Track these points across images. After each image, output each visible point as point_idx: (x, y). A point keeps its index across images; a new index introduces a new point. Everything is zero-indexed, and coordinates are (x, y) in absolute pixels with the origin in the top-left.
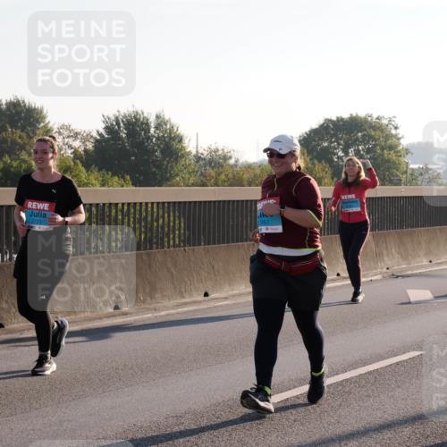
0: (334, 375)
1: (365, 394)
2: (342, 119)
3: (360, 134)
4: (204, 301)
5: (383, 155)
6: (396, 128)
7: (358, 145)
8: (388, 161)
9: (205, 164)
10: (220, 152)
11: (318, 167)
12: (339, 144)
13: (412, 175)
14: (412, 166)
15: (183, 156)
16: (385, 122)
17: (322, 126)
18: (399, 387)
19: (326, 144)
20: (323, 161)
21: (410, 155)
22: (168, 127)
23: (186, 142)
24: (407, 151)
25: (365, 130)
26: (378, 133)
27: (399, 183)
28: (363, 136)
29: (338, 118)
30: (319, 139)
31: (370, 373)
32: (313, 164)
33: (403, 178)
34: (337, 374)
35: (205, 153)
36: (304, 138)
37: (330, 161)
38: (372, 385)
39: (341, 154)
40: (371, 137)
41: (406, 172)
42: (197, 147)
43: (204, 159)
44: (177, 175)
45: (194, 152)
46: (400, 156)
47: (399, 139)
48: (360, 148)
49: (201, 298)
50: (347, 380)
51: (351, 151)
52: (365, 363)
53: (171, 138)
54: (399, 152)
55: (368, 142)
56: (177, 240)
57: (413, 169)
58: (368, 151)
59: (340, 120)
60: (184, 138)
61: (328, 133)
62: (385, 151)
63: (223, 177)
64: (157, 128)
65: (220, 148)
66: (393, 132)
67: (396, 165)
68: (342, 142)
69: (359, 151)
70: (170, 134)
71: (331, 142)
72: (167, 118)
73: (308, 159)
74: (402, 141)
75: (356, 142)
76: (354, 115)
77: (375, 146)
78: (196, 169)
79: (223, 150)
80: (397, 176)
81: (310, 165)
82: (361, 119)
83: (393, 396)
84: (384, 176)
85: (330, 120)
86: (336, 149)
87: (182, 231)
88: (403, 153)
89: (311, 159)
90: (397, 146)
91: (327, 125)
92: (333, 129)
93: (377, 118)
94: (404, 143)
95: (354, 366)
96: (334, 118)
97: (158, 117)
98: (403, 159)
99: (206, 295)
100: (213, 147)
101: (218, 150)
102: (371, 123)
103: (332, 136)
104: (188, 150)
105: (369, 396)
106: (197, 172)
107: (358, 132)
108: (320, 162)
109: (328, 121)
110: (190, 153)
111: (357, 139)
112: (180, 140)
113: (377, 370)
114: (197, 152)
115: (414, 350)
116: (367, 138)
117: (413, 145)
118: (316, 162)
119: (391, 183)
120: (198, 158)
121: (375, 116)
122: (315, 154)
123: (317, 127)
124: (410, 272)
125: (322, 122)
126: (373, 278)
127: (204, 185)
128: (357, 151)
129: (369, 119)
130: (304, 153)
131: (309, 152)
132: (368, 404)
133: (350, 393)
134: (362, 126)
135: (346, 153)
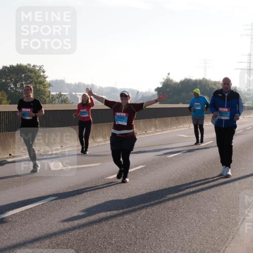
1: (25, 222)
2: (13, 66)
3: (23, 75)
5: (36, 87)
6: (44, 72)
7: (22, 81)
8: (39, 90)
12: (11, 81)
13: (52, 98)
14: (52, 93)
16: (37, 68)
17: (1, 70)
18: (43, 217)
19: (4, 81)
20: (2, 90)
21: (51, 87)
24: (50, 85)
25: (26, 73)
26: (33, 74)
27: (45, 103)
28: (25, 76)
29: (10, 66)
31: (27, 210)
33: (47, 100)
37: (6, 91)
38: (28, 217)
39: (12, 86)
40: (30, 77)
41: (49, 97)
47: (46, 78)
48: (23, 83)
50: (14, 215)
51: (18, 85)
54: (45, 85)
55: (28, 79)
57: (53, 95)
61: (5, 74)
62: (37, 85)
66: (42, 74)
67: (43, 93)
68: (13, 79)
71: (7, 79)
74: (47, 79)
76: (19, 64)
77: (32, 82)
80: (44, 99)
82: (24, 66)
83: (39, 223)
85: (6, 67)
86: (10, 83)
88: (47, 86)
90: (44, 82)
91: (5, 70)
92: (8, 72)
93: (34, 66)
98: (47, 89)
102: (29, 69)
103: (7, 76)
105: (26, 223)
111: (21, 78)
113: (31, 208)
115: (52, 196)
117: (52, 81)
121: (32, 65)
125: (1, 68)
128: (22, 85)
129: (28, 67)
132: (26, 227)
133: (16, 222)
134: (24, 70)
135: (15, 86)
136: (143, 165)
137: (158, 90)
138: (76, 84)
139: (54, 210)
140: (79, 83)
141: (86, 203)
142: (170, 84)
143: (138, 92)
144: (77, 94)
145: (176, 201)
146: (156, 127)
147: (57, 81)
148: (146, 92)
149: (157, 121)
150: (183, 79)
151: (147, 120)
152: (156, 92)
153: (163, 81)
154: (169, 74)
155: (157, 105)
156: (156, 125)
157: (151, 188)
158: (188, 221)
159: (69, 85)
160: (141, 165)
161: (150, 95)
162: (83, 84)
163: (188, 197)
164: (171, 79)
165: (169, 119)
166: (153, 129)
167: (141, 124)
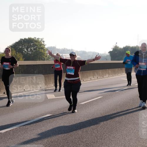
2: (26, 39)
3: (32, 44)
5: (39, 51)
6: (44, 42)
7: (31, 47)
8: (41, 52)
11: (18, 55)
12: (25, 47)
16: (40, 40)
17: (19, 41)
18: (43, 126)
19: (21, 47)
20: (20, 53)
24: (47, 49)
26: (38, 43)
27: (44, 60)
29: (24, 38)
30: (19, 45)
32: (17, 54)
33: (46, 58)
36: (14, 45)
37: (22, 53)
38: (35, 126)
39: (26, 50)
40: (36, 45)
41: (47, 56)
46: (45, 51)
47: (45, 45)
51: (29, 50)
58: (34, 49)
59: (25, 39)
61: (22, 43)
62: (40, 49)
66: (43, 43)
67: (43, 54)
71: (23, 46)
75: (31, 46)
77: (37, 47)
80: (44, 57)
81: (16, 54)
82: (32, 39)
83: (41, 129)
84: (40, 57)
85: (22, 39)
86: (24, 49)
89: (16, 52)
90: (44, 48)
91: (21, 41)
93: (38, 39)
94: (46, 47)
96: (23, 39)
98: (46, 52)
103: (23, 44)
105: (34, 129)
108: (19, 53)
109: (21, 40)
111: (31, 45)
115: (49, 114)
116: (34, 45)
117: (49, 47)
118: (18, 53)
119: (42, 60)
121: (37, 38)
122: (17, 50)
123: (18, 41)
124: (47, 89)
125: (19, 40)
128: (31, 50)
129: (35, 39)
130: (13, 50)
131: (15, 50)
132: (33, 132)
133: (27, 129)
134: (33, 41)
135: (27, 50)
136: (101, 96)
137: (110, 52)
138: (62, 49)
139: (49, 122)
140: (64, 48)
141: (68, 118)
142: (117, 49)
143: (98, 54)
144: (63, 54)
145: (121, 117)
146: (109, 74)
147: (51, 47)
148: (103, 54)
149: (110, 71)
150: (125, 46)
151: (104, 70)
152: (109, 54)
153: (113, 47)
154: (116, 43)
155: (110, 61)
156: (109, 73)
157: (106, 110)
158: (128, 129)
159: (58, 50)
160: (100, 96)
161: (106, 56)
162: (67, 49)
163: (128, 115)
164: (118, 46)
165: (117, 69)
166: (107, 75)
167: (100, 72)
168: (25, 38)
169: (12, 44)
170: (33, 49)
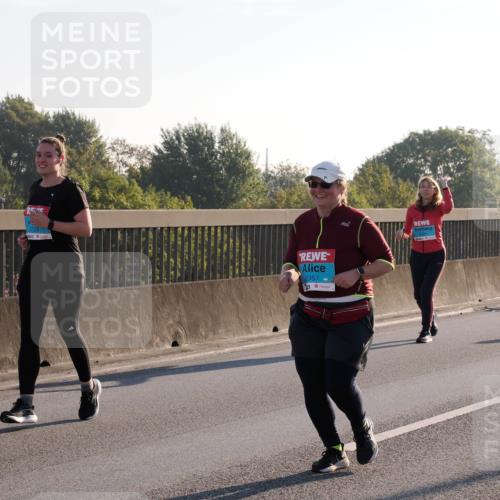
0: (418, 420)
1: (454, 441)
2: (430, 133)
3: (450, 149)
4: (273, 336)
7: (447, 162)
9: (275, 185)
10: (293, 170)
11: (403, 187)
12: (426, 161)
15: (251, 174)
16: (478, 136)
17: (407, 141)
19: (411, 161)
20: (408, 180)
22: (234, 141)
23: (254, 159)
25: (455, 145)
26: (470, 148)
28: (454, 152)
29: (425, 132)
30: (405, 156)
31: (459, 418)
32: (397, 183)
34: (422, 419)
35: (276, 171)
36: (387, 155)
38: (461, 431)
39: (428, 171)
40: (462, 153)
42: (267, 165)
43: (275, 178)
44: (244, 195)
45: (263, 170)
48: (450, 165)
49: (270, 333)
50: (433, 426)
51: (440, 169)
52: (454, 407)
53: (237, 154)
55: (459, 158)
56: (243, 268)
58: (459, 168)
59: (428, 133)
60: (252, 154)
61: (414, 148)
63: (295, 198)
64: (222, 143)
65: (292, 166)
66: (488, 147)
68: (429, 158)
69: (448, 168)
70: (236, 149)
71: (417, 158)
72: (233, 132)
73: (391, 178)
75: (445, 158)
76: (444, 128)
77: (466, 163)
78: (265, 189)
79: (295, 167)
81: (392, 184)
82: (451, 132)
85: (416, 134)
86: (422, 166)
87: (249, 258)
89: (394, 178)
91: (414, 140)
92: (419, 144)
93: (470, 132)
95: (441, 410)
96: (421, 132)
97: (222, 130)
99: (275, 329)
100: (285, 164)
101: (290, 168)
102: (462, 137)
103: (419, 152)
104: (256, 168)
105: (457, 444)
106: (266, 192)
107: (448, 148)
108: (405, 180)
109: (414, 135)
110: (258, 171)
111: (447, 155)
112: (248, 157)
113: (467, 414)
114: (267, 169)
116: (458, 154)
118: (400, 181)
120: (268, 177)
121: (467, 129)
122: (399, 171)
123: (402, 141)
125: (407, 136)
126: (464, 311)
127: (274, 206)
129: (461, 132)
130: (386, 171)
131: (392, 170)
132: (457, 452)
133: (436, 440)
134: (452, 140)
135: (434, 171)
168: (426, 129)
169: (380, 152)
170: (453, 167)
